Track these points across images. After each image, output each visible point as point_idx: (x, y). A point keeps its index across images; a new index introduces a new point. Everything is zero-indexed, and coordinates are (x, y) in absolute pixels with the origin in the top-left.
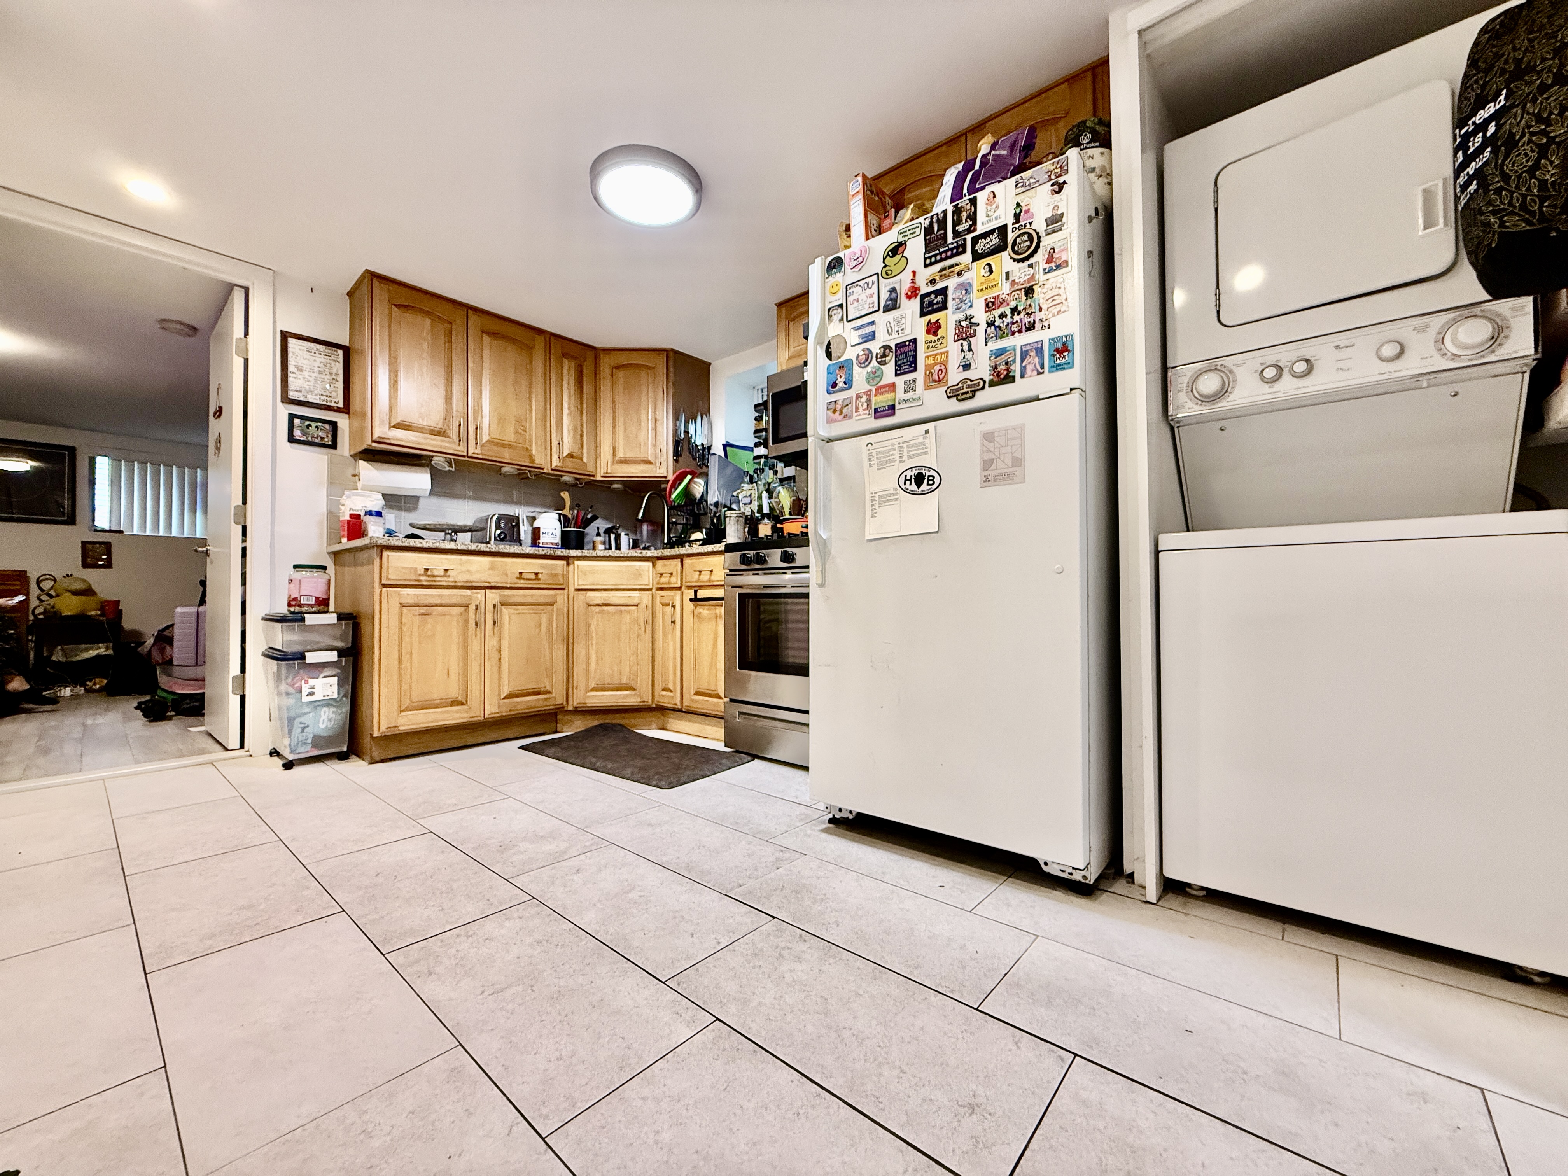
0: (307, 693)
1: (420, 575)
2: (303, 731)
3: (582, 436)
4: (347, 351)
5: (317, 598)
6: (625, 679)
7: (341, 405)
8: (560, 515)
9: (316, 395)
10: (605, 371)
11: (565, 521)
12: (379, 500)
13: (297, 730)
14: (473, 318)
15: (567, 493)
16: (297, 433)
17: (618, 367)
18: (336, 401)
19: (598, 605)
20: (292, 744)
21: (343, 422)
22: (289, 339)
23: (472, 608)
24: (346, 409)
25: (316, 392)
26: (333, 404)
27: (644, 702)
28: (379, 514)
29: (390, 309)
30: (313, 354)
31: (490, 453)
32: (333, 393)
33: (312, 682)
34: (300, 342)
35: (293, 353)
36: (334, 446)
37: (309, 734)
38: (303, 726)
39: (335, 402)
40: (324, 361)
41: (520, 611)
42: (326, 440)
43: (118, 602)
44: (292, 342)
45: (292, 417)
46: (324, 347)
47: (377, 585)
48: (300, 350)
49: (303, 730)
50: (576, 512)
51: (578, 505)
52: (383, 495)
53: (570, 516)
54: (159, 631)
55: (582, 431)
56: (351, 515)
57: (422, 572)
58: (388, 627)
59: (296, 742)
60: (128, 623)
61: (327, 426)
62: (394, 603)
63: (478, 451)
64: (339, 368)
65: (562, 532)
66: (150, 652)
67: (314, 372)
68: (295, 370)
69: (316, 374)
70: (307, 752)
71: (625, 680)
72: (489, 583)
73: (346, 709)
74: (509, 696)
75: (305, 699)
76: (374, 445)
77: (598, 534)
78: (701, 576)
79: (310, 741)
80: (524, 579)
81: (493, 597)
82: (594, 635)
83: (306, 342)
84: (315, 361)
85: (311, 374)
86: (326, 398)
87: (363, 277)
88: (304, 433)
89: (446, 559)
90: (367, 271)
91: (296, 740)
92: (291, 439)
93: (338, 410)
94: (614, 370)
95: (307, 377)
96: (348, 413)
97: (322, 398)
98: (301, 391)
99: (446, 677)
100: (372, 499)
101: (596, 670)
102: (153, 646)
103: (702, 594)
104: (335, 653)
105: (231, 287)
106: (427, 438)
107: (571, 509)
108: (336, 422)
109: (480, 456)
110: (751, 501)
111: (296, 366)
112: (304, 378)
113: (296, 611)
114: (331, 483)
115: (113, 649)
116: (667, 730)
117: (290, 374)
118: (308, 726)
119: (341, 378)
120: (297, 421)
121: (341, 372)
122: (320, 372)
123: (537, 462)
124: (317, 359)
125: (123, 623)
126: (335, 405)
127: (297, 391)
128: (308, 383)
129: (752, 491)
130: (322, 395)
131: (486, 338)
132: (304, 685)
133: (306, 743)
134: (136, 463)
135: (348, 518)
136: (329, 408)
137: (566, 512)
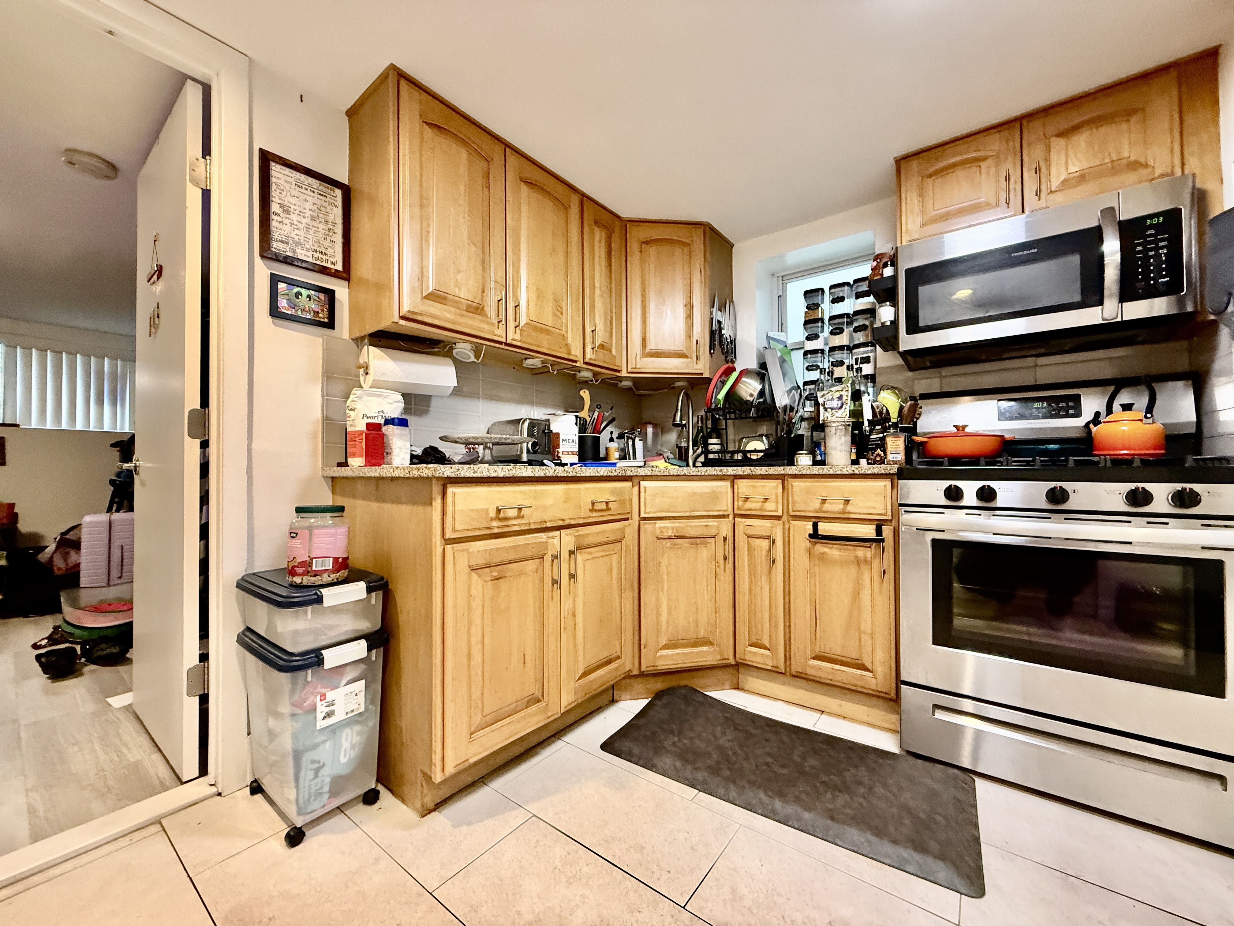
0: (324, 714)
1: (492, 519)
2: (316, 776)
3: (611, 323)
4: (347, 191)
5: (336, 560)
6: (702, 631)
7: (339, 267)
8: (577, 417)
9: (308, 250)
10: (634, 246)
11: (582, 426)
12: (399, 402)
13: (307, 775)
14: (512, 160)
15: (587, 392)
16: (283, 303)
17: (647, 243)
18: (334, 261)
19: (669, 538)
20: (301, 801)
21: (342, 291)
22: (272, 164)
23: (548, 558)
24: (345, 274)
25: (307, 246)
26: (329, 265)
27: (724, 659)
28: (403, 423)
29: (421, 128)
30: (303, 190)
31: (529, 340)
32: (329, 249)
33: (331, 695)
34: (287, 171)
35: (278, 186)
36: (330, 324)
37: (326, 774)
38: (316, 766)
39: (332, 263)
40: (318, 202)
41: (594, 555)
42: (321, 315)
43: (12, 506)
44: (276, 170)
45: (275, 280)
46: (318, 182)
47: (437, 540)
48: (286, 181)
49: (317, 771)
50: (596, 414)
51: (599, 407)
52: (403, 395)
53: (588, 419)
54: (63, 534)
55: (611, 317)
56: (368, 425)
57: (493, 514)
58: (455, 607)
59: (307, 796)
60: (24, 526)
61: (322, 296)
62: (463, 563)
63: (517, 337)
64: (337, 214)
65: (580, 438)
66: (51, 558)
67: (304, 217)
68: (279, 211)
69: (307, 220)
70: (324, 806)
71: (702, 634)
72: (563, 520)
73: (374, 722)
74: (585, 674)
75: (321, 724)
76: (402, 322)
77: (611, 440)
78: (825, 505)
79: (326, 789)
80: (596, 511)
81: (568, 539)
82: (665, 577)
83: (294, 172)
84: (306, 200)
85: (301, 219)
86: (320, 256)
87: (383, 78)
88: (293, 306)
89: (520, 492)
90: (393, 67)
91: (307, 790)
92: (275, 312)
93: (336, 274)
94: (643, 245)
95: (295, 223)
96: (348, 279)
97: (316, 255)
98: (287, 243)
99: (522, 665)
100: (391, 401)
101: (668, 622)
102: (55, 552)
103: (824, 528)
104: (363, 643)
105: (183, 78)
106: (463, 315)
107: (591, 410)
108: (334, 291)
109: (519, 344)
110: (842, 405)
111: (281, 206)
112: (292, 224)
113: (305, 583)
114: (328, 378)
115: (8, 558)
116: (742, 689)
117: (273, 217)
118: (324, 765)
119: (339, 229)
120: (282, 286)
121: (339, 221)
122: (313, 218)
123: (573, 352)
124: (308, 198)
125: (19, 525)
126: (332, 266)
127: (282, 242)
128: (296, 232)
129: (844, 393)
130: (316, 251)
131: (524, 187)
132: (319, 703)
133: (321, 794)
134: (34, 351)
135: (364, 428)
136: (324, 271)
137: (584, 414)
